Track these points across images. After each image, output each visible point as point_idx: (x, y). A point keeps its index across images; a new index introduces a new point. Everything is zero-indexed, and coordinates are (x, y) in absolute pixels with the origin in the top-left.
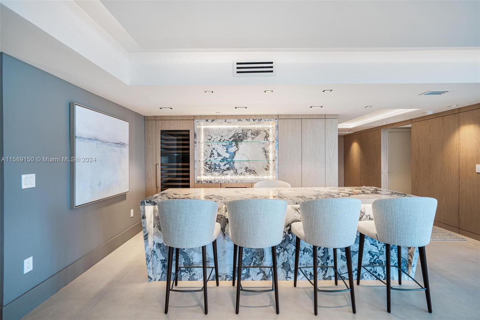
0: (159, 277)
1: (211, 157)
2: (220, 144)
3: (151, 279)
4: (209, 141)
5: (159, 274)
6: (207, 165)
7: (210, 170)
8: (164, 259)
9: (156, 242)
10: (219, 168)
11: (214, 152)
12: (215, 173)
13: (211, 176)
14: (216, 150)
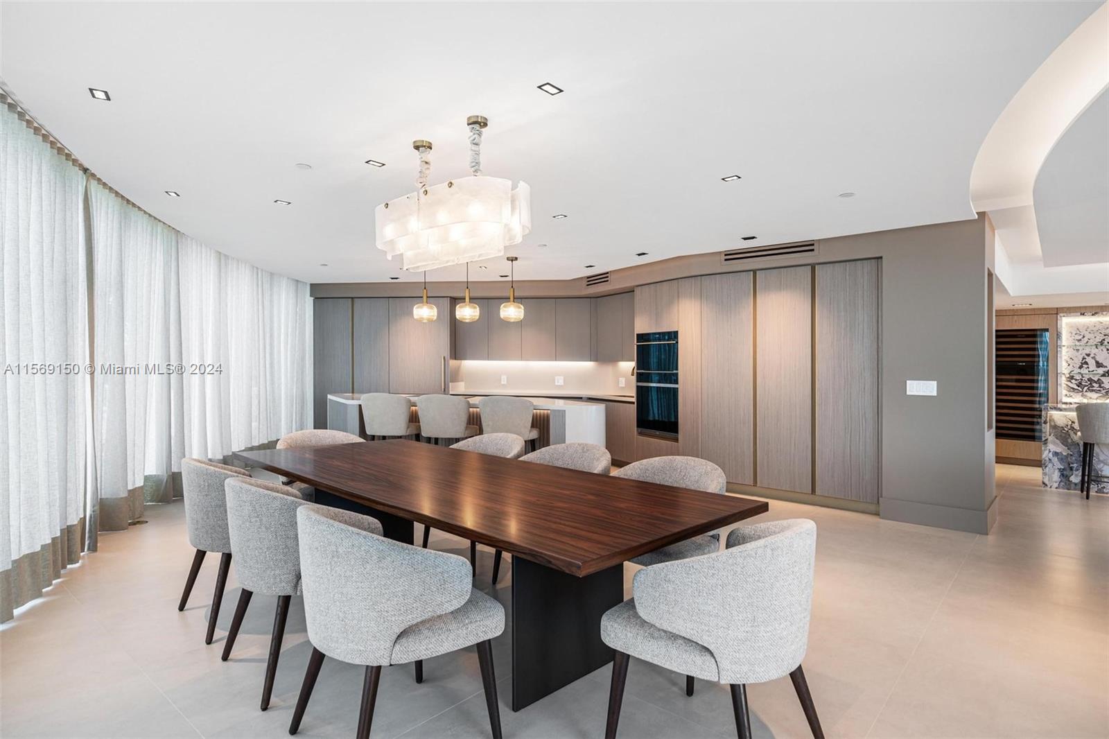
0: (1056, 485)
1: (1081, 367)
2: (1100, 348)
3: (1046, 485)
4: (1077, 343)
5: (1056, 482)
6: (1073, 381)
7: (1079, 389)
8: (1063, 467)
9: (1052, 451)
10: (1100, 386)
11: (1089, 360)
12: (1089, 394)
13: (1081, 398)
14: (1093, 358)
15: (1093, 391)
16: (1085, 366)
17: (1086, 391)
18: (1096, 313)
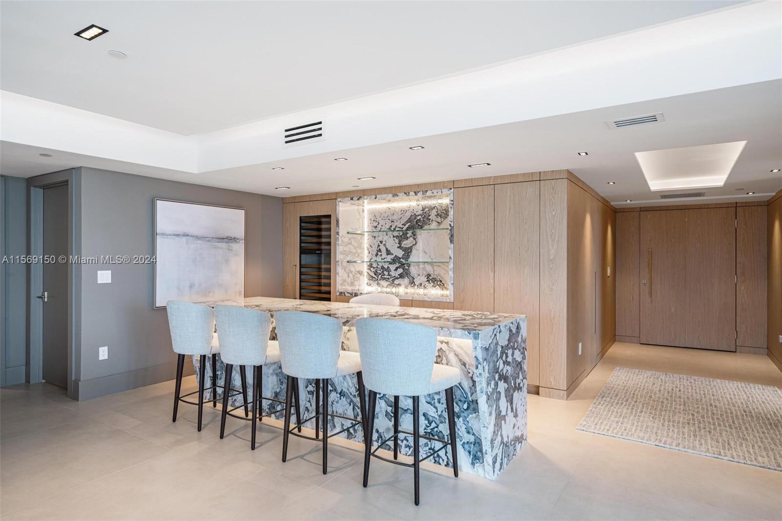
2: (390, 234)
4: (374, 230)
6: (372, 269)
7: (376, 277)
10: (389, 275)
11: (382, 247)
12: (382, 282)
13: (377, 287)
14: (385, 245)
15: (384, 279)
16: (379, 253)
17: (380, 280)
18: (360, 197)
